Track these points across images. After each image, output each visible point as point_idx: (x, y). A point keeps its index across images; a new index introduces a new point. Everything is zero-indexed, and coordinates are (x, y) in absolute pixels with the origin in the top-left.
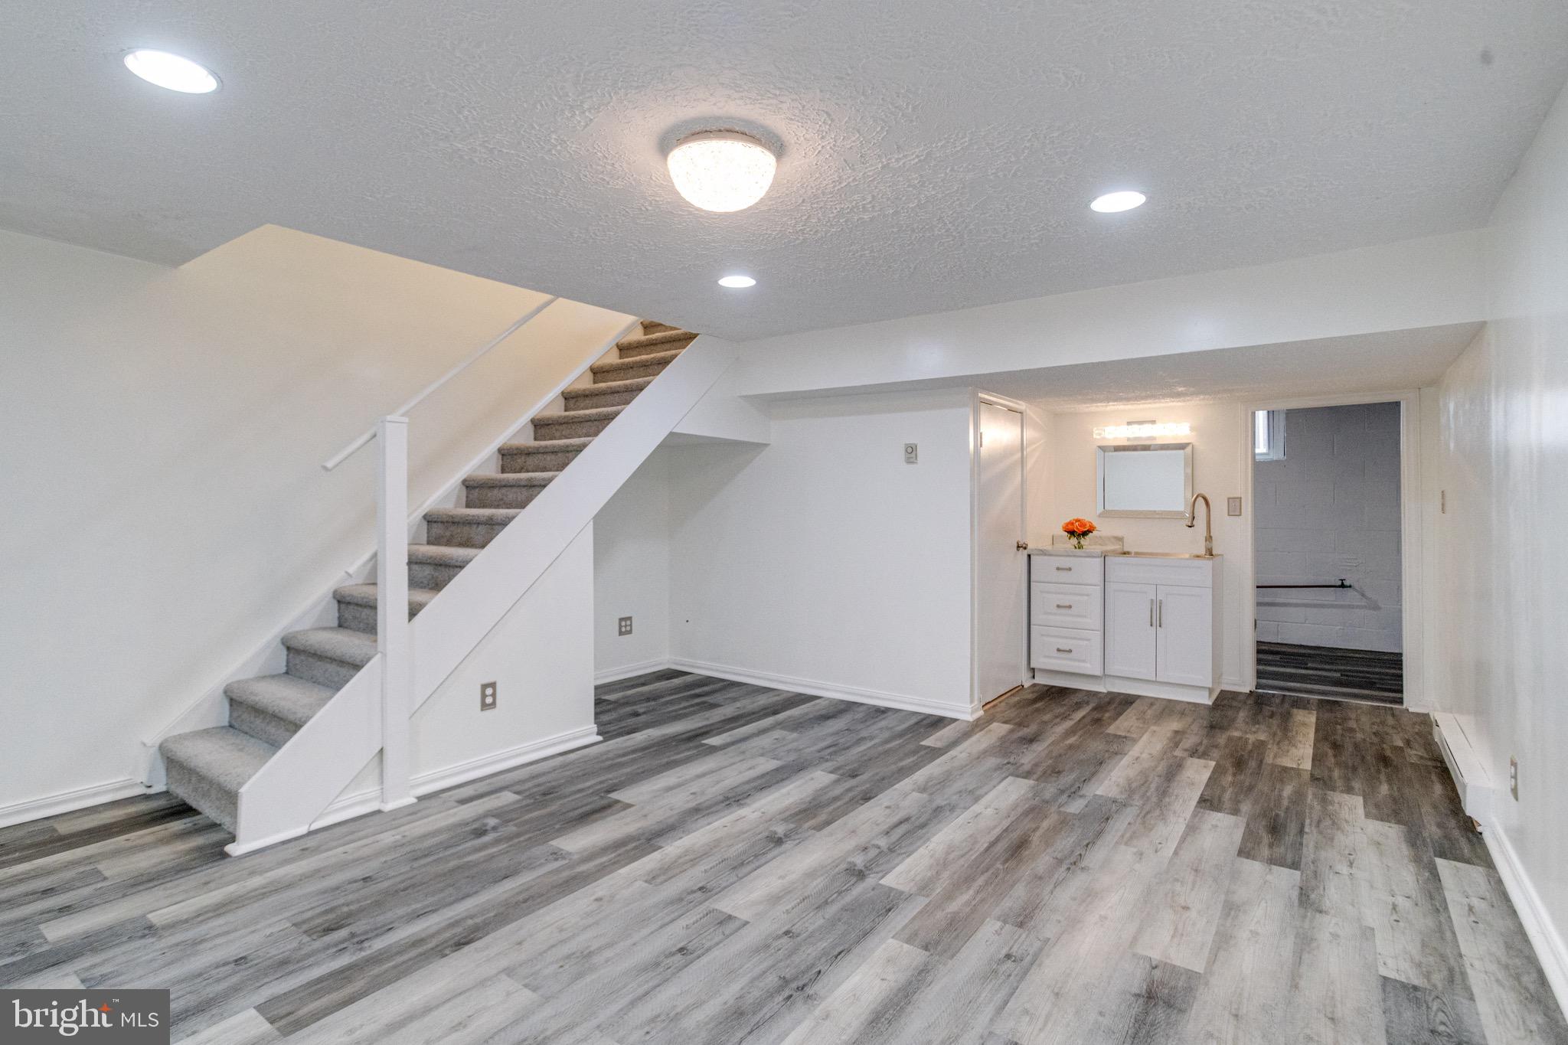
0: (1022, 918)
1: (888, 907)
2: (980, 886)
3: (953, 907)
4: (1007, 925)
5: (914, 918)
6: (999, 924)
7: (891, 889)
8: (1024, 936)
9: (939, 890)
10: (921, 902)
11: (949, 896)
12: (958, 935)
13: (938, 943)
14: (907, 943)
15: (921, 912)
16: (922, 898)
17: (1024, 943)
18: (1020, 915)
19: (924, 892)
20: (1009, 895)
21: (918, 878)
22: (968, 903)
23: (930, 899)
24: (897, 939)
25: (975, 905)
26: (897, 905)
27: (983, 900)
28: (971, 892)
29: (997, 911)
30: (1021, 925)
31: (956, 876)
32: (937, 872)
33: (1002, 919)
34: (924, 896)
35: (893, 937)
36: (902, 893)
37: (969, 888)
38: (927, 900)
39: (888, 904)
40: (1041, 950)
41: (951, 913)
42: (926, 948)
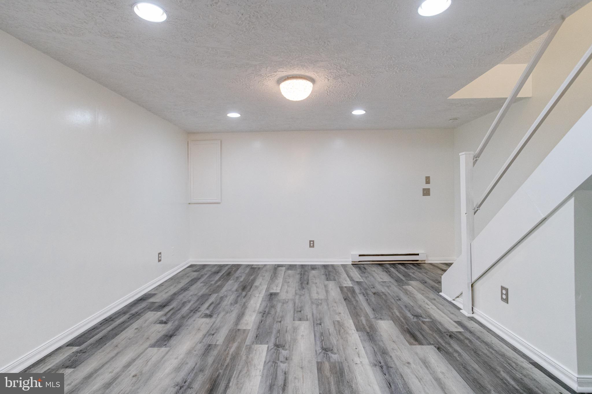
0: (209, 348)
1: (258, 337)
2: (228, 357)
3: (235, 345)
4: (214, 344)
5: (247, 336)
6: (217, 343)
7: (261, 344)
8: (208, 342)
9: (243, 349)
10: (248, 342)
11: (239, 348)
12: (230, 336)
13: (236, 332)
14: (245, 329)
15: (246, 339)
16: (248, 344)
17: (208, 340)
18: (210, 349)
19: (249, 347)
20: (215, 356)
21: (254, 352)
22: (230, 348)
23: (245, 345)
24: (249, 329)
25: (228, 348)
26: (256, 339)
27: (225, 350)
28: (230, 353)
29: (219, 348)
30: (210, 345)
31: (239, 358)
32: (248, 358)
33: (217, 345)
34: (248, 345)
35: (250, 329)
36: (257, 344)
37: (232, 355)
38: (246, 344)
39: (259, 338)
40: (203, 339)
41: (235, 342)
42: (239, 330)
